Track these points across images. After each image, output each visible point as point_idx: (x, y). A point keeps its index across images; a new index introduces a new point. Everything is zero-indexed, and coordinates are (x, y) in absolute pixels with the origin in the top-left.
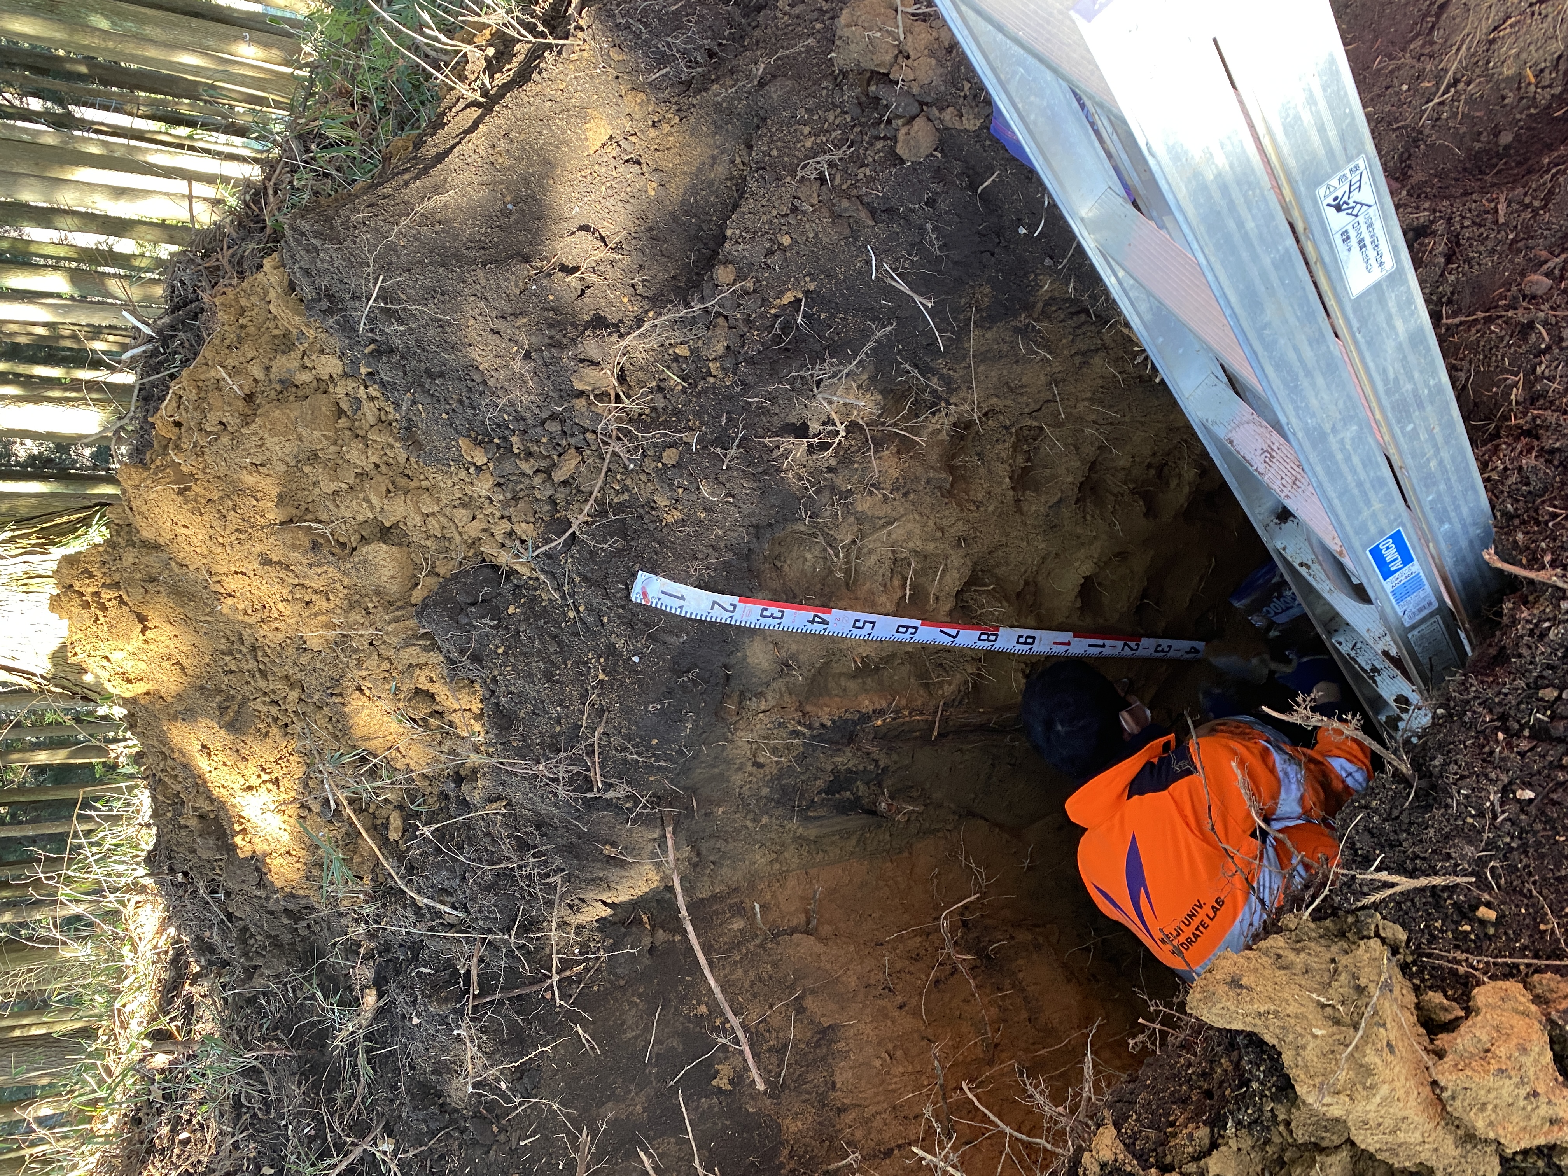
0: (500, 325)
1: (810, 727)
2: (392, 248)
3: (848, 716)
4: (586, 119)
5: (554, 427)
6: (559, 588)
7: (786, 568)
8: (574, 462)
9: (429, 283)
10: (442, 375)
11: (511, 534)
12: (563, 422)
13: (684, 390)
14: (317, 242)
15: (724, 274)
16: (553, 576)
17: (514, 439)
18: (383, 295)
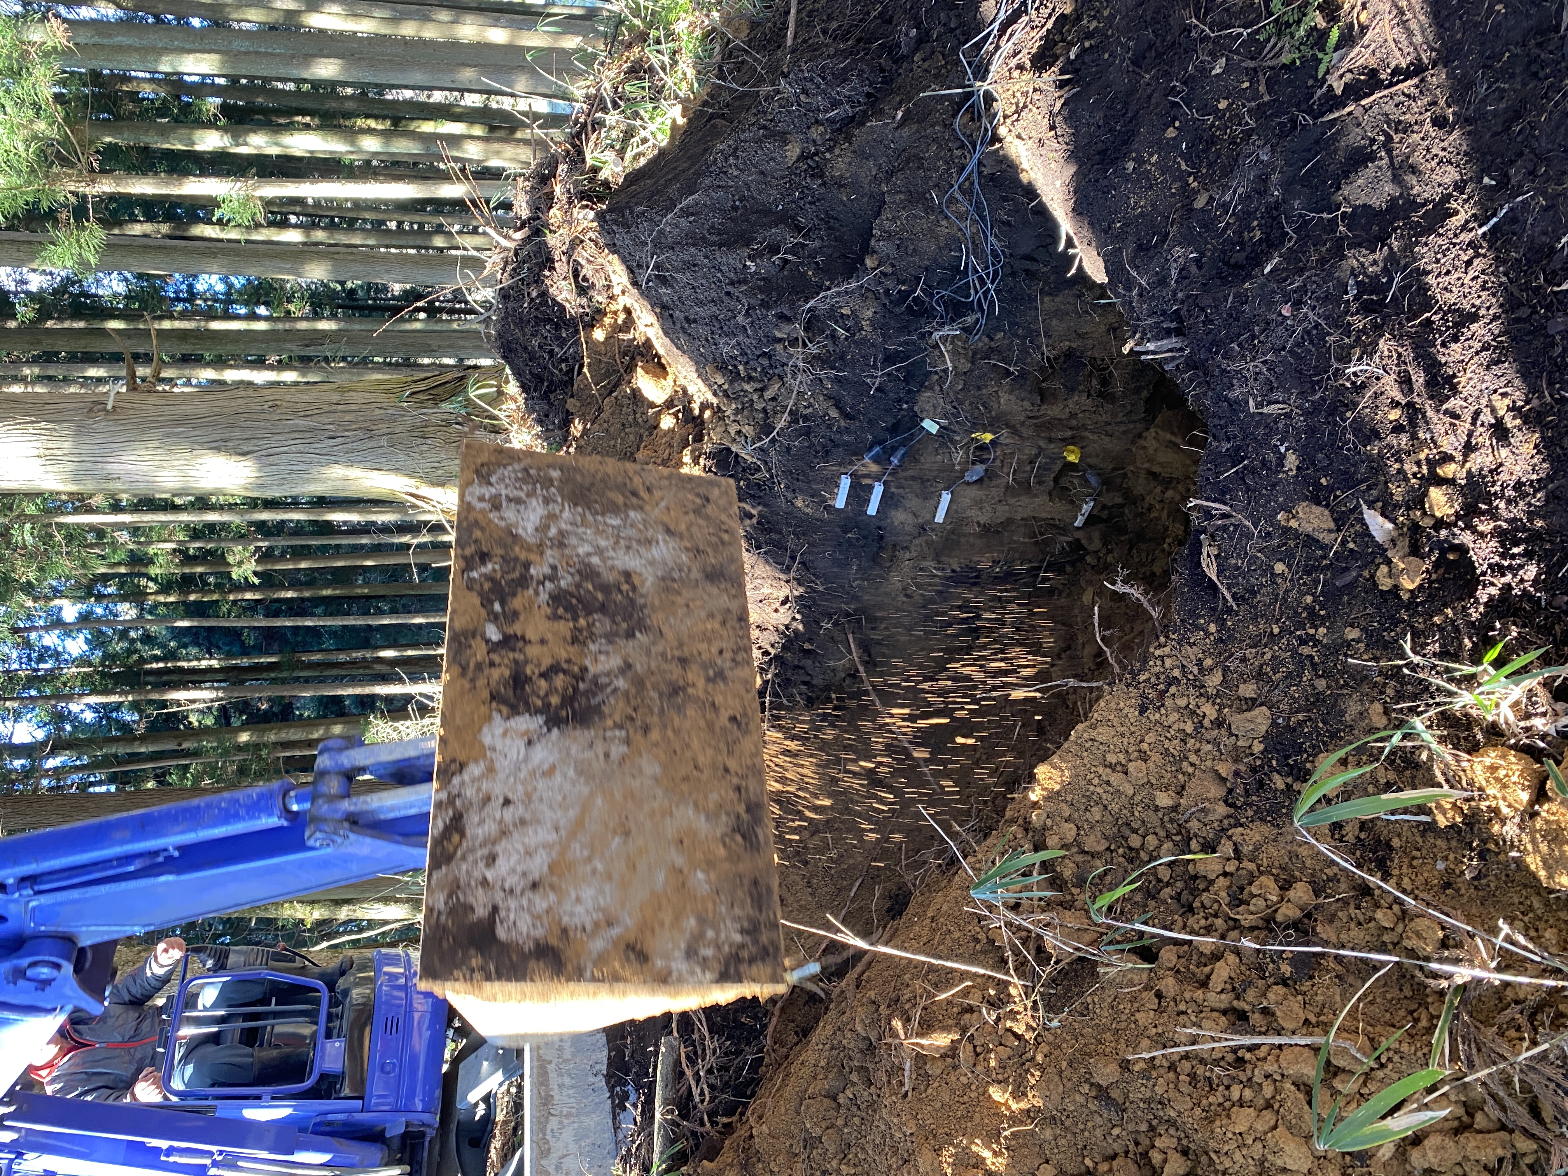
2: (662, 233)
4: (786, 143)
5: (765, 362)
6: (769, 470)
8: (777, 386)
10: (695, 321)
12: (770, 357)
13: (847, 338)
15: (869, 262)
16: (766, 463)
17: (741, 367)
18: (657, 267)
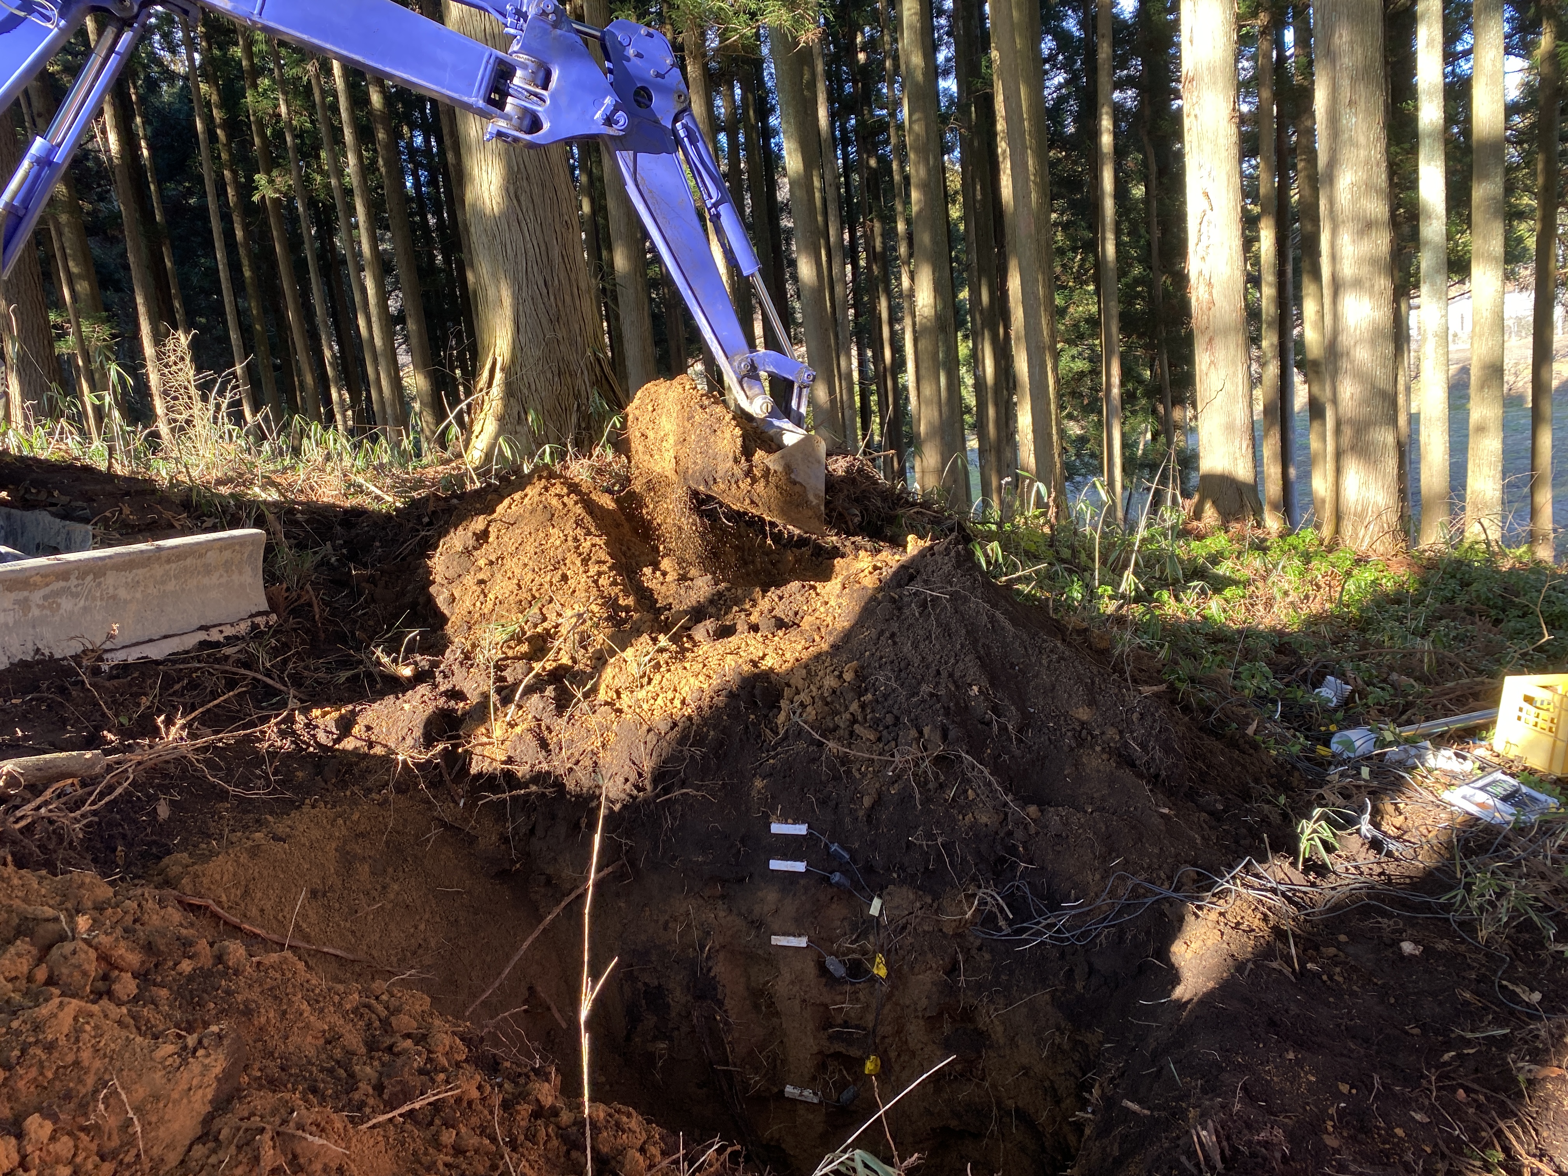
0: (944, 674)
1: (708, 958)
2: (966, 600)
3: (720, 989)
4: (1089, 705)
5: (889, 719)
6: (777, 744)
7: (834, 906)
8: (872, 737)
9: (953, 626)
11: (803, 705)
12: (895, 724)
13: (946, 800)
14: (953, 554)
15: (1032, 809)
17: (869, 696)
18: (935, 599)
